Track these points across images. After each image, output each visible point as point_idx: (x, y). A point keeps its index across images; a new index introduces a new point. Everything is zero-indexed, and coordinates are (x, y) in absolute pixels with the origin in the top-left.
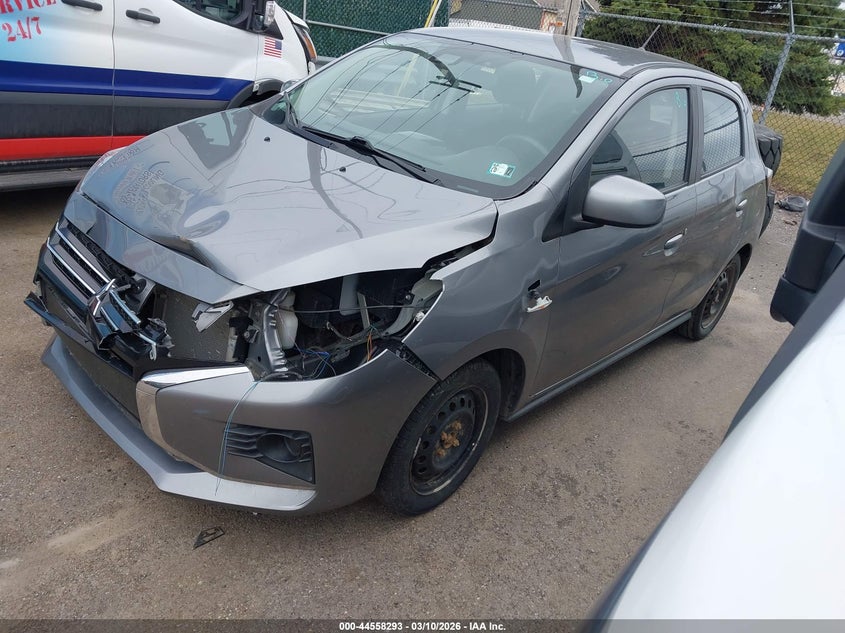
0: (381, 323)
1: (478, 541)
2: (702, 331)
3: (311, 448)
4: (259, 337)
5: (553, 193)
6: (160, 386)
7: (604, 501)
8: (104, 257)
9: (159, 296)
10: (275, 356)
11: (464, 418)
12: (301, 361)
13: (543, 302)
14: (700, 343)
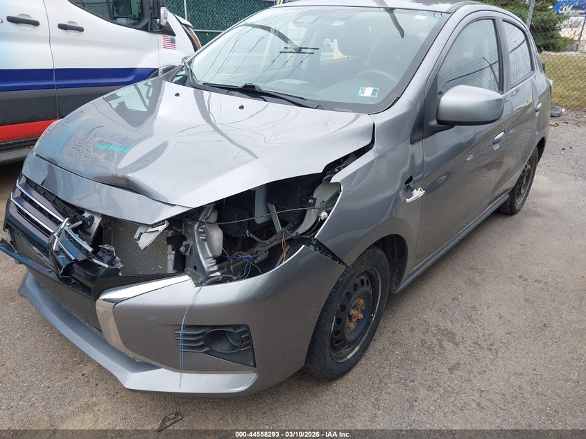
0: (290, 225)
1: (390, 394)
2: (517, 207)
3: (249, 338)
4: (192, 249)
5: (413, 104)
6: (115, 302)
7: (481, 347)
8: (57, 201)
9: (106, 228)
10: (208, 264)
11: (365, 296)
12: (229, 265)
13: (418, 193)
14: (516, 216)
